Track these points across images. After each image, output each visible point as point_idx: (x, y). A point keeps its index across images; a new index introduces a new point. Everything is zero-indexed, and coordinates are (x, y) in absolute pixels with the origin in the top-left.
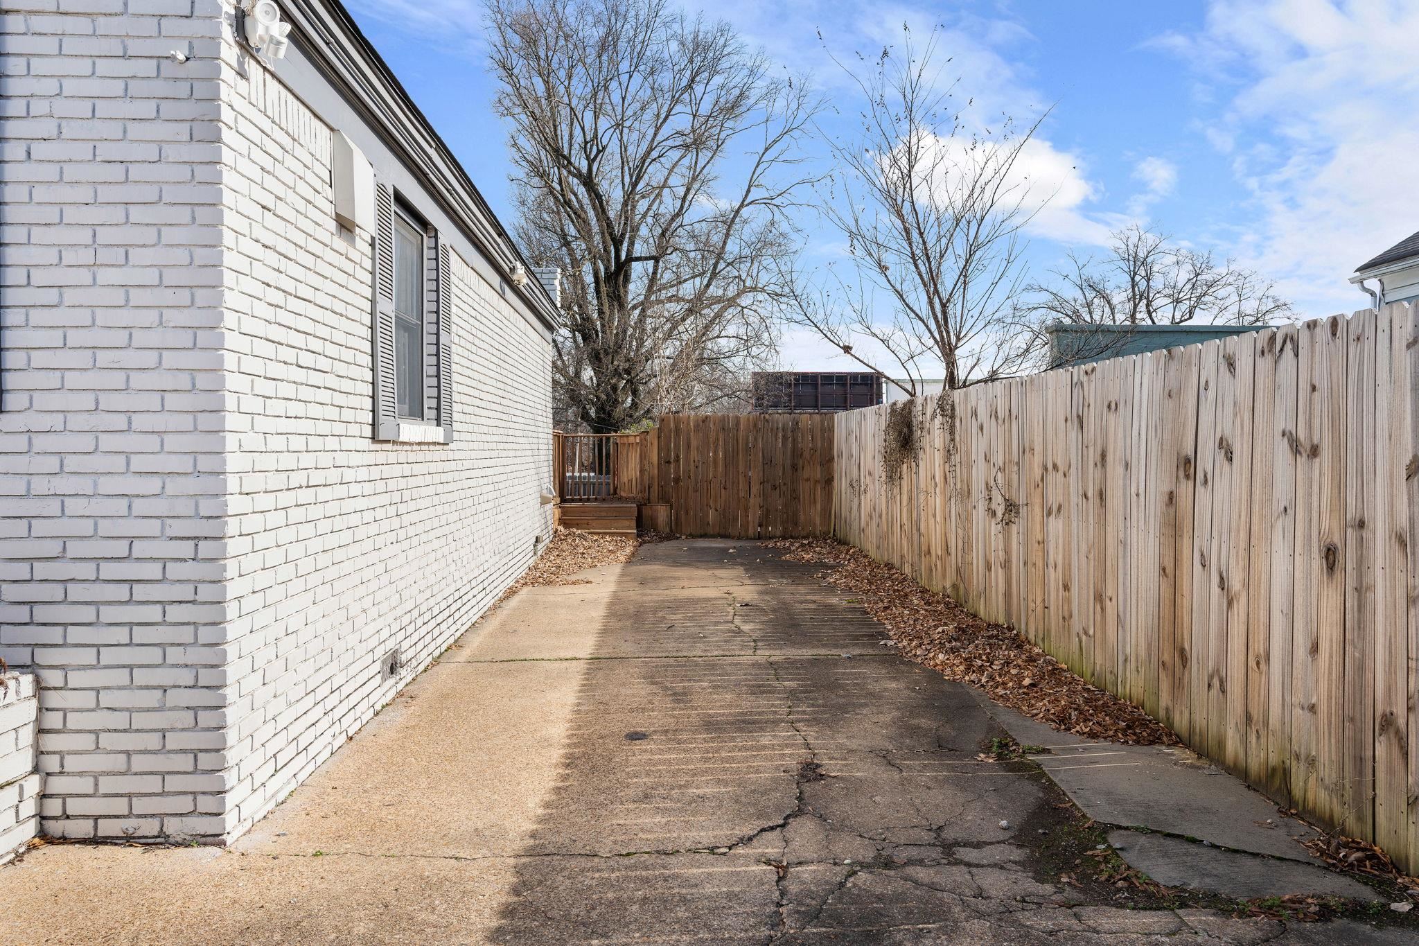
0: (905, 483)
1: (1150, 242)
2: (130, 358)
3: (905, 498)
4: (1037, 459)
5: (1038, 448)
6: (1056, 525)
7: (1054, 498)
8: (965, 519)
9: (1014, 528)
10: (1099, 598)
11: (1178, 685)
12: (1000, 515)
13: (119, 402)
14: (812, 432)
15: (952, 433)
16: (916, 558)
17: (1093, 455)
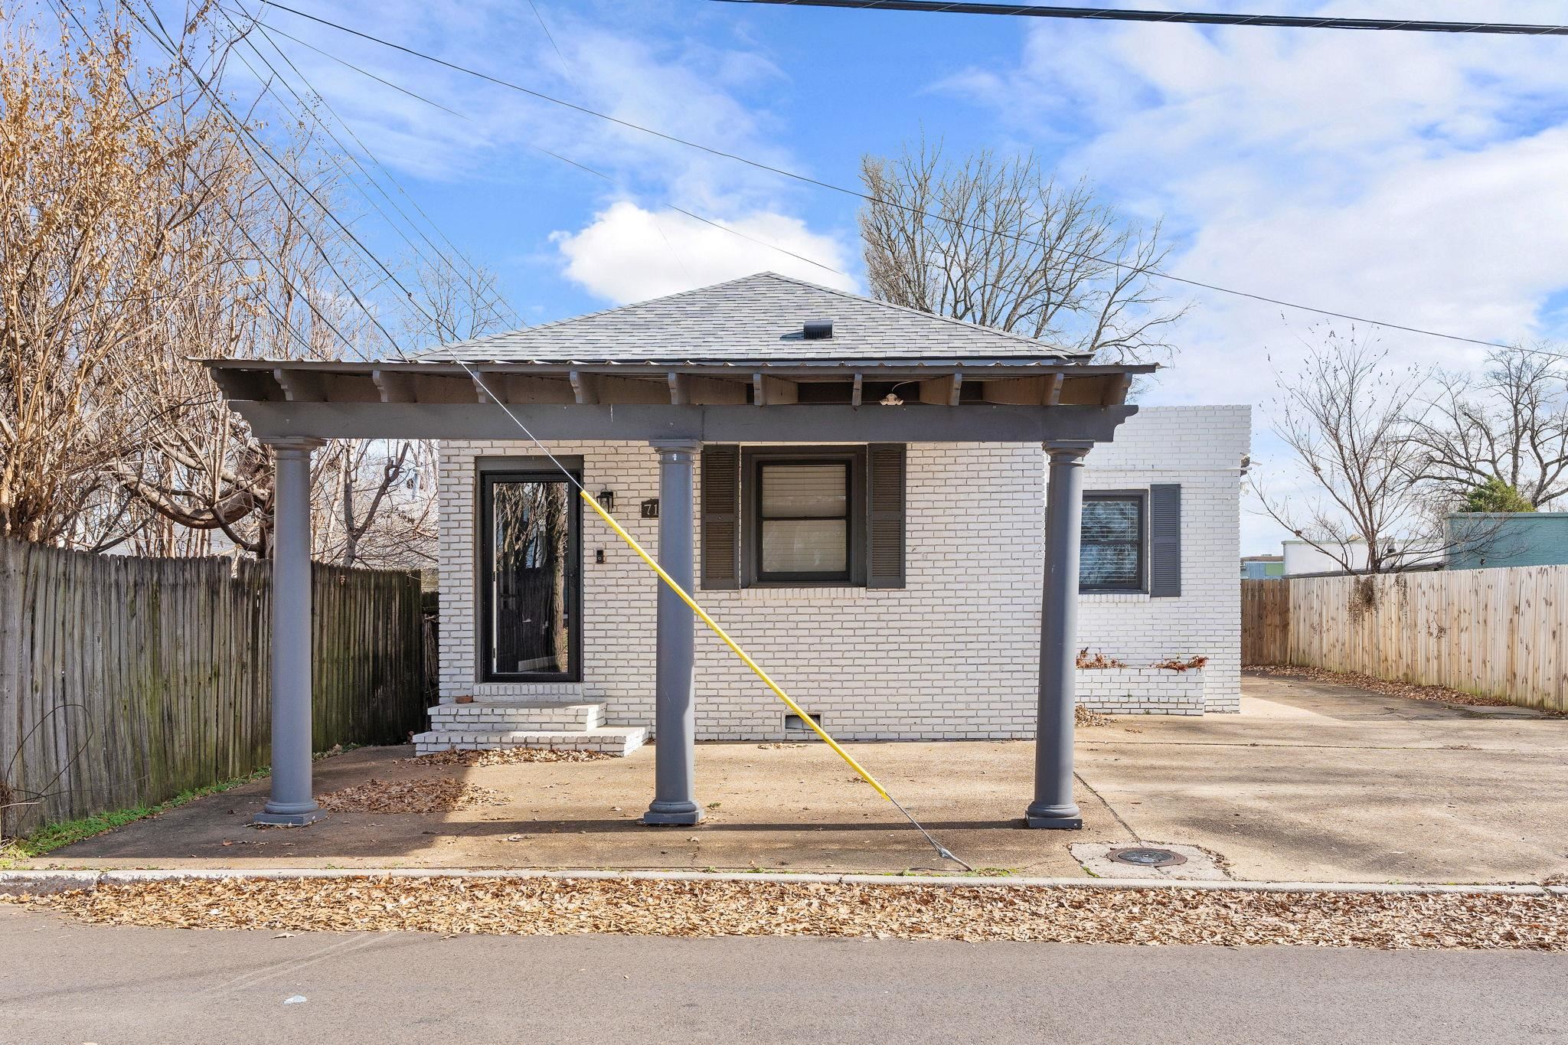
0: (1366, 624)
1: (1536, 365)
2: (1215, 581)
3: (1366, 632)
4: (1456, 608)
5: (1456, 603)
6: (1464, 636)
7: (1464, 623)
8: (1412, 640)
9: (1443, 639)
10: (1484, 662)
11: (1513, 686)
12: (1435, 634)
13: (1212, 593)
14: (1273, 591)
15: (1404, 594)
16: (1376, 665)
17: (1482, 606)
